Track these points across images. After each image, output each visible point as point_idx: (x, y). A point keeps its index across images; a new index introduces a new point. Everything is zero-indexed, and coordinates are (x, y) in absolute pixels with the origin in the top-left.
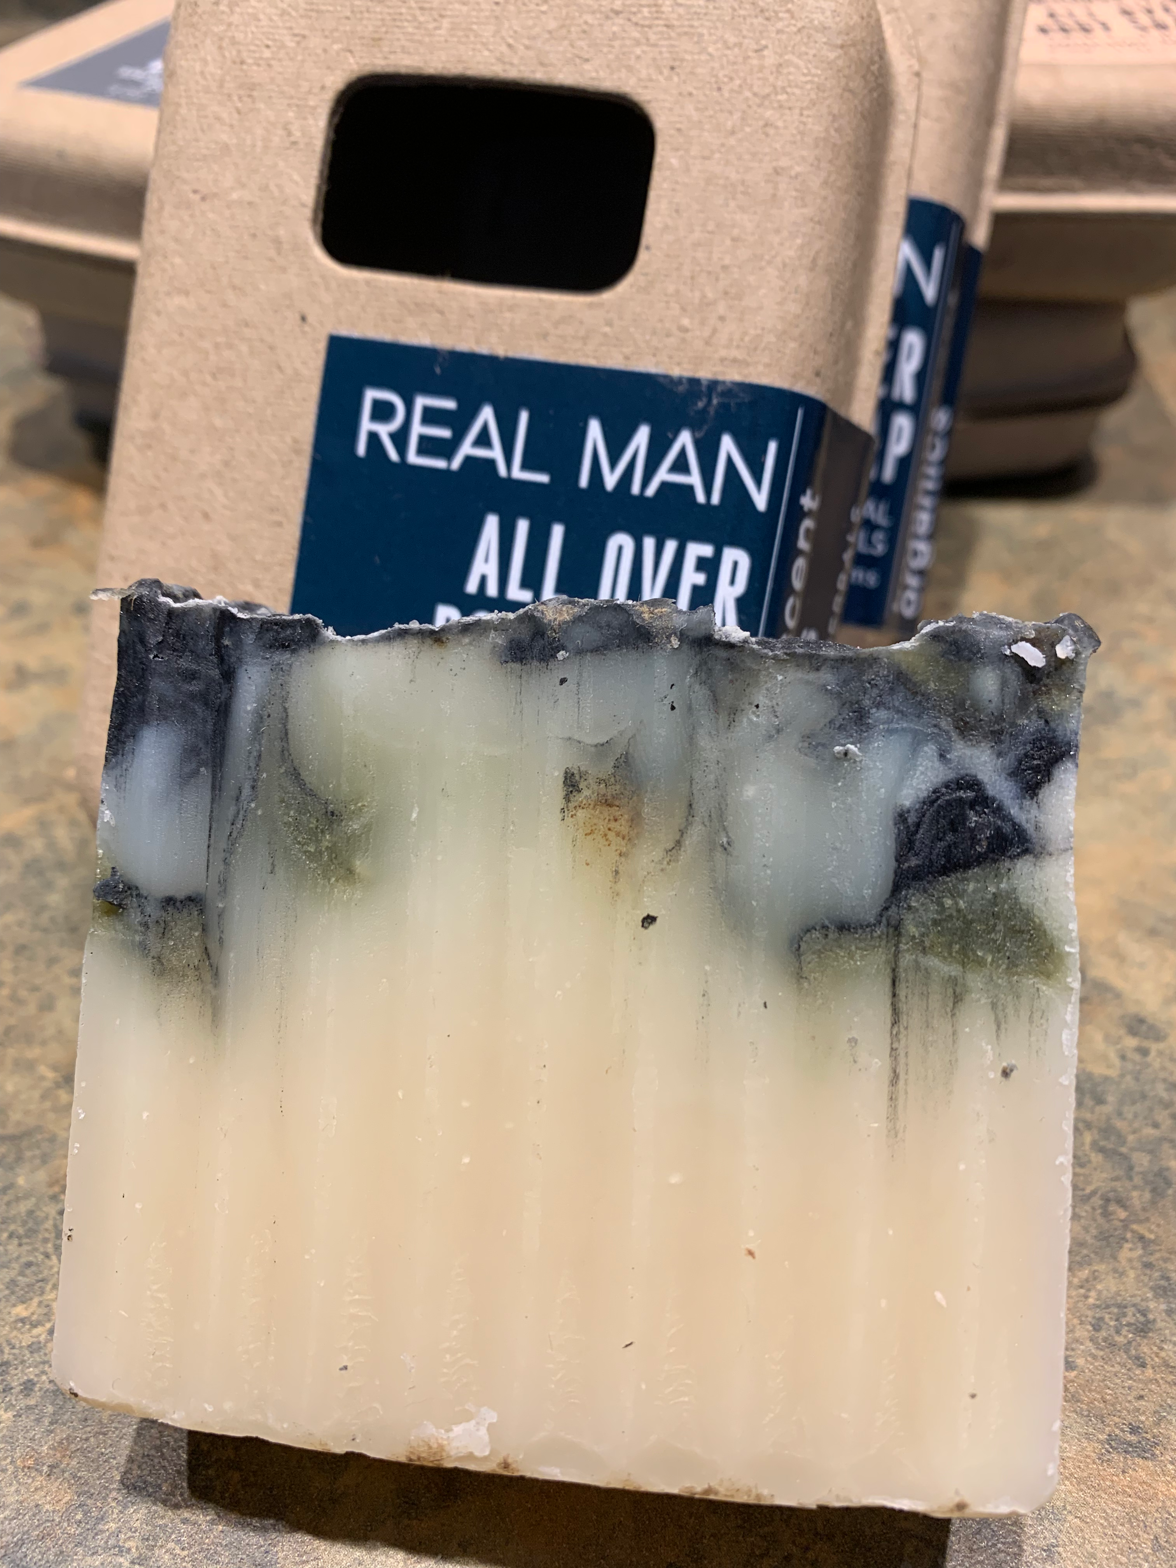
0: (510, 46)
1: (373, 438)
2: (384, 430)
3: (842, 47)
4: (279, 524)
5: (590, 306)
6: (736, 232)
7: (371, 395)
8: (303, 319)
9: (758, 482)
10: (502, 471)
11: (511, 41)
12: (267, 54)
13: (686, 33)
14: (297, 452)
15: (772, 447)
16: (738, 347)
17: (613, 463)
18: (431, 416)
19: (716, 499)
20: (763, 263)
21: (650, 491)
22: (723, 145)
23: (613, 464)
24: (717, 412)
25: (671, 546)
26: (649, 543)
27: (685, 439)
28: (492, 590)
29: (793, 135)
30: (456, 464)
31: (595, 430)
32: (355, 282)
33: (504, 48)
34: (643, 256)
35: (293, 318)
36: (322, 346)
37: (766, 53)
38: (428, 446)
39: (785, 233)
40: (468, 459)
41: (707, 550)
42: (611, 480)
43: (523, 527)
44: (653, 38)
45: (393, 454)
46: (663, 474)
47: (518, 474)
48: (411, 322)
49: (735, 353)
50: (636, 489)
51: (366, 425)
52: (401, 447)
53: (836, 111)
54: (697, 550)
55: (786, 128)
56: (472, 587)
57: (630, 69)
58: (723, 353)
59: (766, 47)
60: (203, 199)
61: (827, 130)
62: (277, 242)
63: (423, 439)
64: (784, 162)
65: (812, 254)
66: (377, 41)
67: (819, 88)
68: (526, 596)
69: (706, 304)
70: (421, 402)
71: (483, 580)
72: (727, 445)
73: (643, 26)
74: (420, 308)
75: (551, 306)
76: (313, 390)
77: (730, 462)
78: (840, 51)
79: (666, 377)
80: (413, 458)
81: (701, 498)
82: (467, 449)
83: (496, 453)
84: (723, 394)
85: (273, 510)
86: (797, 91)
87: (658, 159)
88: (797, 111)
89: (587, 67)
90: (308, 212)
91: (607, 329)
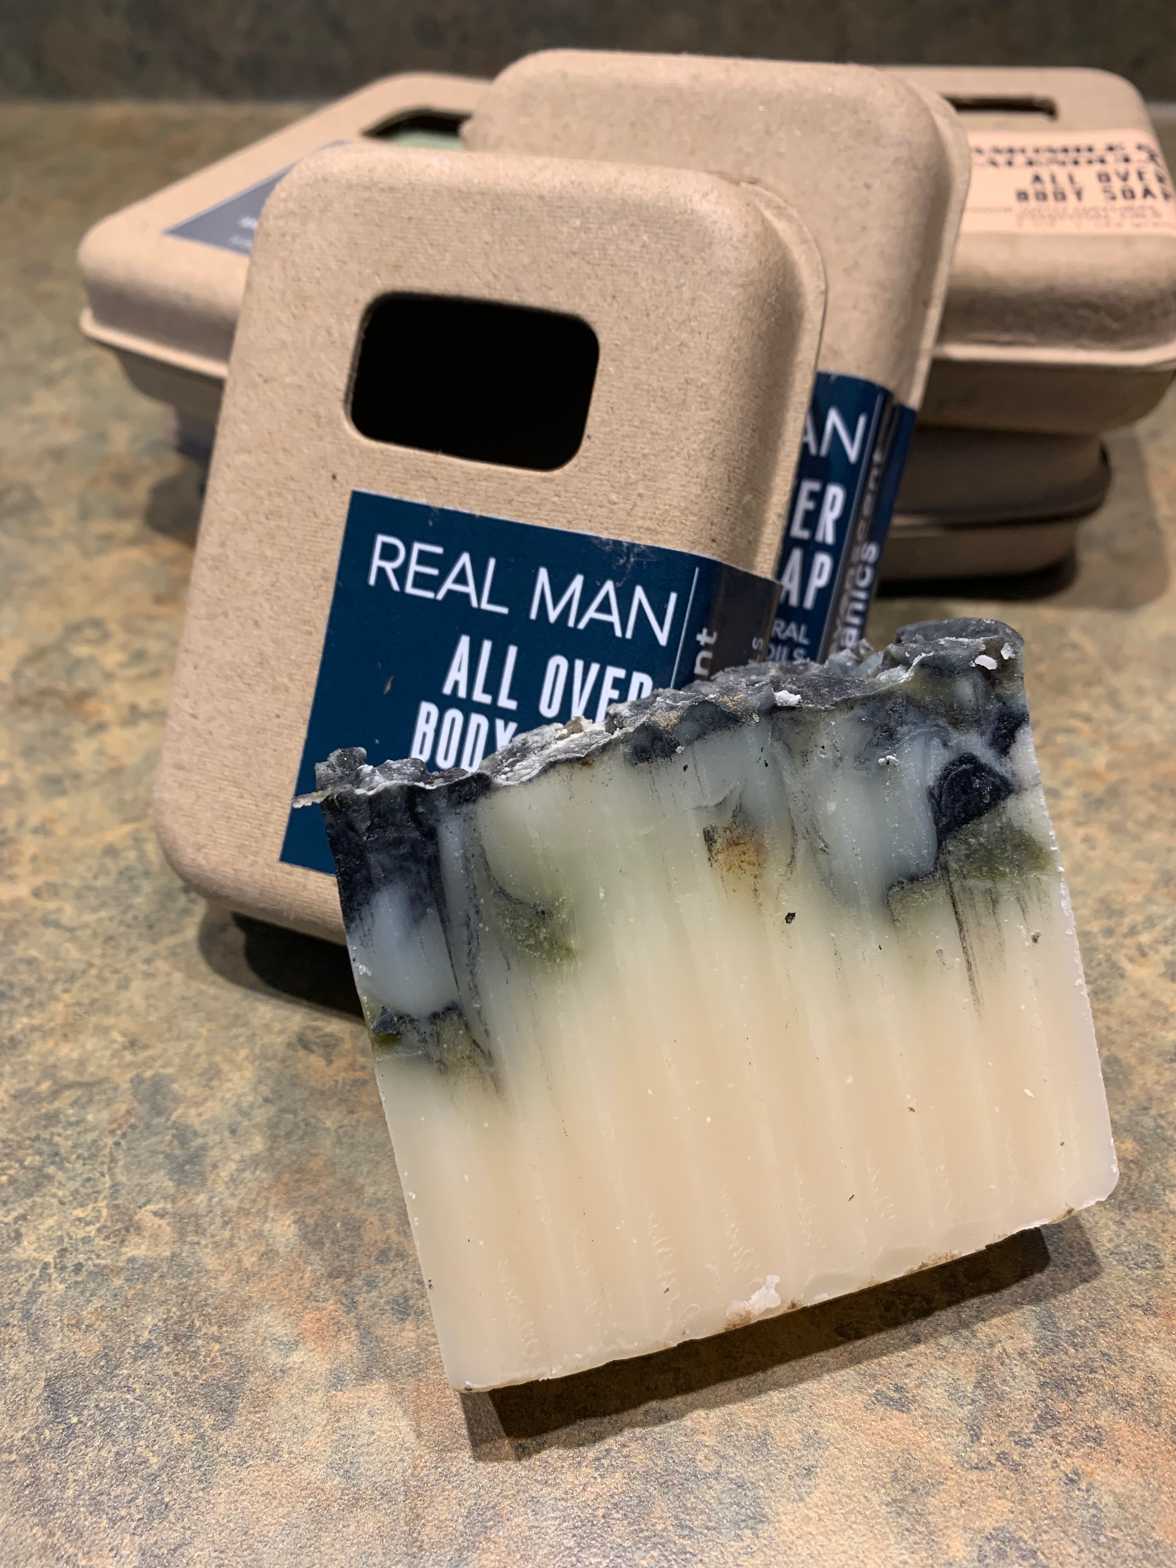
0: (495, 275)
1: (381, 571)
2: (389, 567)
3: (742, 286)
4: (310, 633)
5: (544, 480)
6: (654, 428)
7: (381, 539)
8: (334, 477)
9: (661, 624)
10: (474, 603)
11: (496, 272)
12: (317, 274)
13: (625, 271)
14: (326, 579)
15: (673, 597)
16: (651, 519)
17: (556, 602)
18: (425, 558)
19: (629, 635)
20: (673, 454)
21: (582, 625)
22: (649, 358)
23: (555, 604)
24: (633, 567)
25: (595, 668)
26: (579, 665)
27: (609, 587)
28: (462, 693)
29: (701, 354)
30: (440, 596)
31: (543, 576)
32: (373, 451)
33: (490, 277)
34: (585, 443)
35: (326, 475)
36: (347, 498)
37: (684, 289)
38: (421, 581)
39: (691, 431)
40: (450, 592)
41: (621, 673)
42: (553, 615)
43: (487, 646)
44: (600, 273)
45: (395, 586)
46: (591, 613)
47: (485, 606)
48: (413, 485)
49: (649, 524)
50: (571, 623)
51: (377, 562)
52: (402, 581)
53: (735, 335)
54: (614, 672)
55: (696, 347)
56: (447, 690)
57: (583, 297)
58: (640, 522)
59: (684, 284)
60: (266, 381)
61: (728, 350)
62: (317, 416)
63: (417, 574)
64: (692, 375)
65: (712, 446)
66: (397, 268)
67: (723, 318)
68: (487, 699)
69: (628, 484)
70: (417, 547)
71: (456, 684)
72: (639, 593)
73: (593, 265)
74: (420, 474)
75: (516, 478)
76: (339, 533)
77: (640, 605)
78: (740, 290)
79: (597, 538)
80: (409, 589)
81: (618, 633)
82: (449, 584)
83: (470, 589)
84: (638, 555)
85: (305, 622)
86: (706, 320)
87: (600, 367)
88: (704, 336)
89: (551, 293)
90: (341, 395)
91: (556, 499)
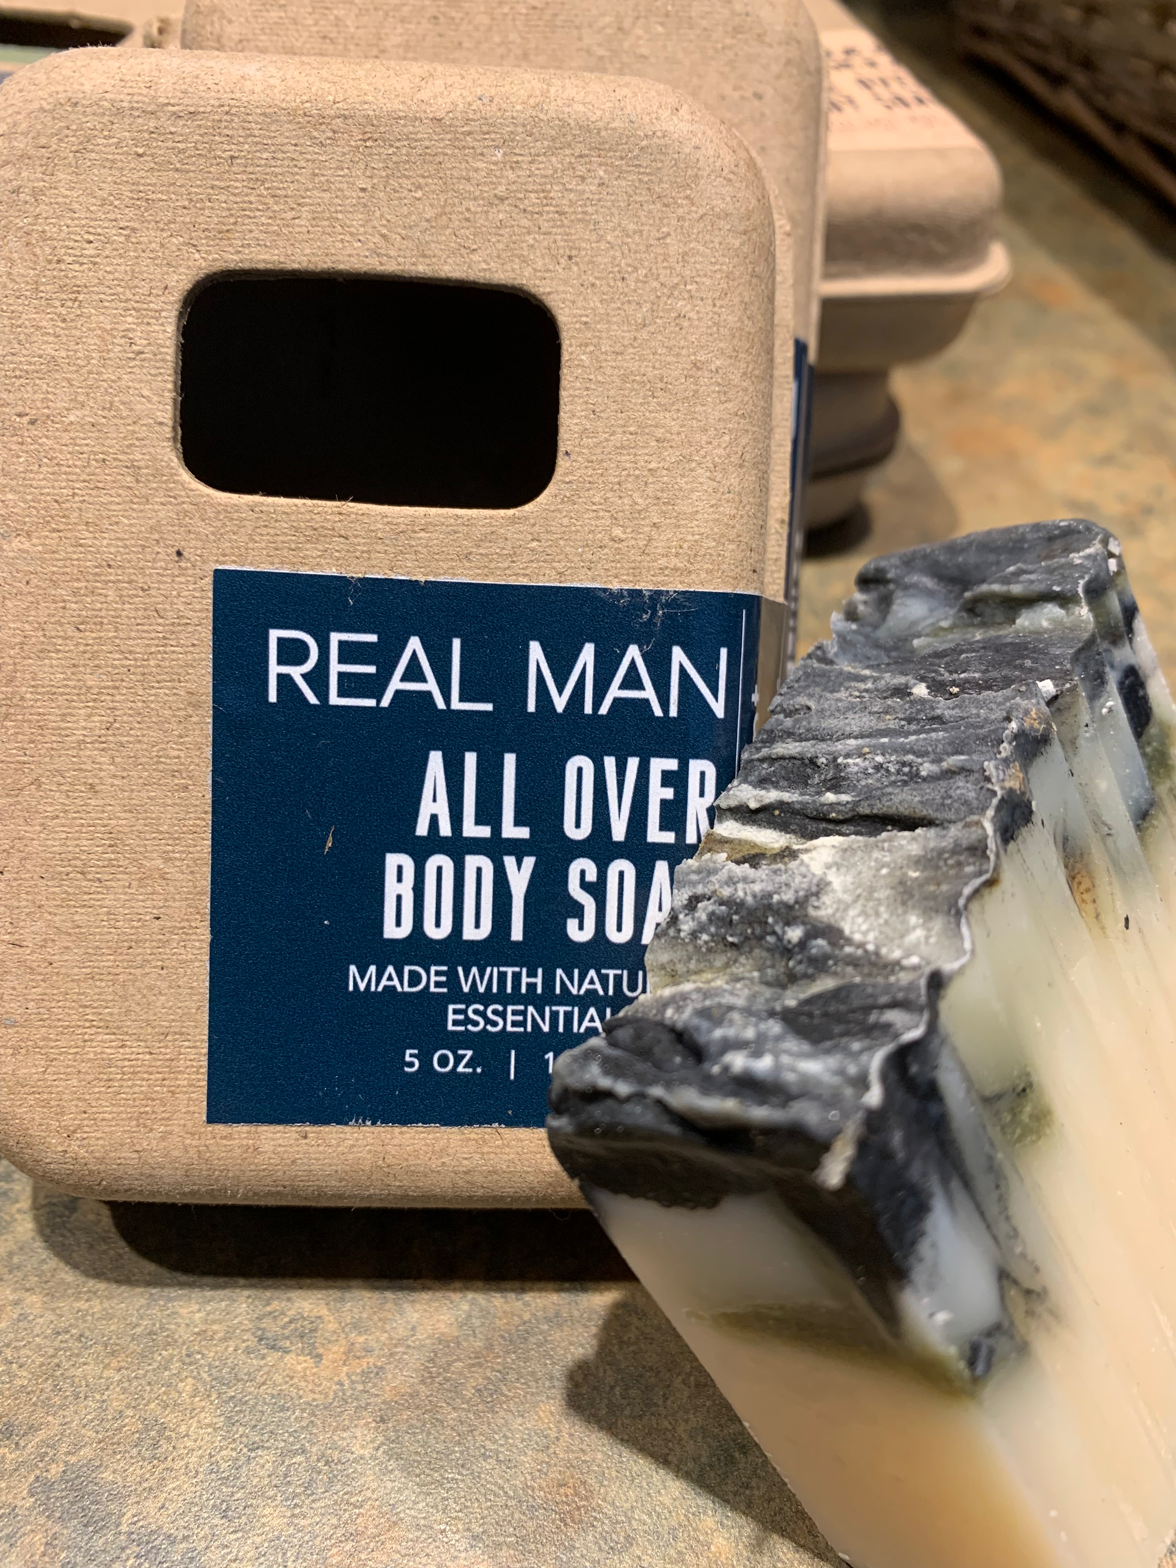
0: (384, 236)
1: (285, 681)
2: (296, 672)
3: (745, 233)
4: (186, 788)
5: (513, 520)
6: (659, 433)
7: (275, 634)
8: (180, 554)
9: (714, 688)
10: (441, 704)
11: (384, 231)
12: (90, 251)
13: (579, 220)
14: (196, 706)
15: (724, 652)
16: (677, 555)
18: (348, 653)
19: (673, 712)
20: (694, 465)
21: (604, 710)
22: (635, 339)
23: (561, 686)
24: (663, 622)
25: (633, 763)
26: (610, 763)
27: (633, 652)
28: (445, 830)
29: (709, 327)
30: (385, 702)
31: (536, 651)
32: (237, 508)
33: (377, 239)
34: (562, 464)
35: (166, 553)
36: (208, 582)
37: (668, 240)
38: (348, 686)
39: (712, 432)
40: (398, 692)
41: (672, 764)
42: (560, 703)
43: (471, 759)
44: (545, 226)
45: (313, 699)
46: (614, 692)
47: (457, 705)
48: (311, 551)
49: (675, 562)
50: (588, 709)
51: (275, 669)
52: (321, 690)
53: (746, 299)
54: (659, 765)
55: (699, 319)
56: (422, 829)
57: (524, 260)
58: (663, 562)
59: (669, 234)
60: (32, 422)
61: (740, 320)
62: (133, 467)
63: (341, 675)
64: (702, 357)
65: (740, 449)
66: (224, 234)
67: (728, 276)
68: (485, 832)
69: (636, 512)
70: (335, 638)
71: (434, 820)
72: (678, 655)
73: (532, 213)
74: (318, 534)
75: (469, 523)
76: (206, 633)
77: (682, 670)
78: (744, 237)
79: (605, 590)
80: (334, 699)
81: (658, 712)
82: (396, 684)
83: (431, 685)
84: (668, 605)
85: (174, 773)
86: (708, 282)
87: (565, 356)
88: (710, 301)
89: (475, 257)
90: (167, 431)
91: (535, 544)
